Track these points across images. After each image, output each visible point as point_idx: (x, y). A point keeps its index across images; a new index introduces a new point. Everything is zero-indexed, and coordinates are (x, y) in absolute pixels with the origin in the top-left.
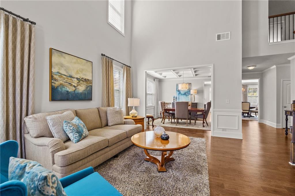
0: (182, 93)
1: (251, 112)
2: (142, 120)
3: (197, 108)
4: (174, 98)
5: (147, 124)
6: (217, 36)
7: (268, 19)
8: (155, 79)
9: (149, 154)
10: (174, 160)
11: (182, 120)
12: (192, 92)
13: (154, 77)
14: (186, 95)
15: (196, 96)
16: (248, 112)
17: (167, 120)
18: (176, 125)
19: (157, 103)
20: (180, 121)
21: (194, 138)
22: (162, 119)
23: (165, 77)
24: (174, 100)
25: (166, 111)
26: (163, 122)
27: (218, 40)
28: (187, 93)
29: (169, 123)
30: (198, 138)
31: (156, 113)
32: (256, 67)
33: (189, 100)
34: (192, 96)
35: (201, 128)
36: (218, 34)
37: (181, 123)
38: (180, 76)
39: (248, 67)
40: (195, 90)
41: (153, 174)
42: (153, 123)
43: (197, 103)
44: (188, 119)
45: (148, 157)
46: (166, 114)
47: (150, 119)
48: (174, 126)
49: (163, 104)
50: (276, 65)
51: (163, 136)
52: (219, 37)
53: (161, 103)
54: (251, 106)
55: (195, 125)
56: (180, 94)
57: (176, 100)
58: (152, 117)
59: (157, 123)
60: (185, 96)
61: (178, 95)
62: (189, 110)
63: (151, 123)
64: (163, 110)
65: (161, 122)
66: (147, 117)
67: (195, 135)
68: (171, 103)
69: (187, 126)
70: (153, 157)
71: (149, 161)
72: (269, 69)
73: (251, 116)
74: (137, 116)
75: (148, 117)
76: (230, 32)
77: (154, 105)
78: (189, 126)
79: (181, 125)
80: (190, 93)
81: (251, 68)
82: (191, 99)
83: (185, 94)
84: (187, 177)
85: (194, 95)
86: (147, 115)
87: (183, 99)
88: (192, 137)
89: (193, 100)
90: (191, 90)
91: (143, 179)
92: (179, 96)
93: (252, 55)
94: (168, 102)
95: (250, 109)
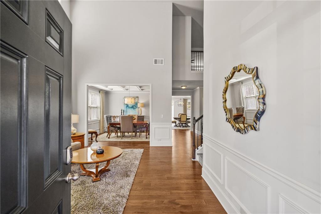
0: (130, 106)
1: (188, 123)
2: (81, 137)
3: (143, 121)
4: (122, 111)
5: (90, 140)
6: (154, 60)
7: (191, 53)
8: (101, 91)
9: (85, 168)
10: (110, 170)
11: (129, 133)
12: (139, 105)
13: (99, 89)
14: (134, 108)
15: (143, 109)
16: (185, 122)
17: (113, 134)
18: (122, 139)
19: (103, 116)
20: (126, 134)
21: (134, 149)
22: (107, 133)
23: (112, 89)
24: (122, 113)
25: (112, 125)
26: (108, 136)
27: (155, 64)
28: (134, 107)
29: (114, 137)
30: (137, 149)
31: (102, 127)
32: (187, 87)
33: (136, 112)
34: (139, 109)
35: (144, 140)
36: (155, 59)
37: (127, 136)
38: (127, 90)
39: (182, 86)
40: (142, 103)
41: (87, 185)
42: (97, 139)
43: (143, 116)
44: (134, 132)
45: (84, 172)
46: (112, 128)
47: (94, 135)
48: (120, 140)
49: (109, 118)
50: (199, 86)
51: (98, 151)
52: (156, 62)
53: (107, 117)
54: (187, 118)
55: (140, 137)
56: (128, 107)
57: (124, 114)
58: (95, 133)
59: (102, 139)
60: (132, 109)
61: (125, 108)
62: (134, 124)
63: (94, 139)
64: (108, 124)
65: (107, 137)
66: (89, 133)
67: (136, 146)
68: (118, 116)
69: (132, 139)
70: (89, 171)
71: (85, 175)
72: (195, 89)
73: (188, 126)
74: (76, 133)
75: (92, 133)
76: (163, 59)
77: (99, 119)
78: (134, 139)
79: (126, 139)
80: (137, 107)
81: (184, 88)
82: (138, 112)
83: (132, 107)
84: (117, 181)
85: (141, 109)
86: (90, 130)
87: (131, 112)
88: (132, 149)
89: (140, 113)
90: (138, 104)
91: (76, 190)
92: (127, 109)
93: (181, 79)
94: (115, 116)
95: (186, 120)
